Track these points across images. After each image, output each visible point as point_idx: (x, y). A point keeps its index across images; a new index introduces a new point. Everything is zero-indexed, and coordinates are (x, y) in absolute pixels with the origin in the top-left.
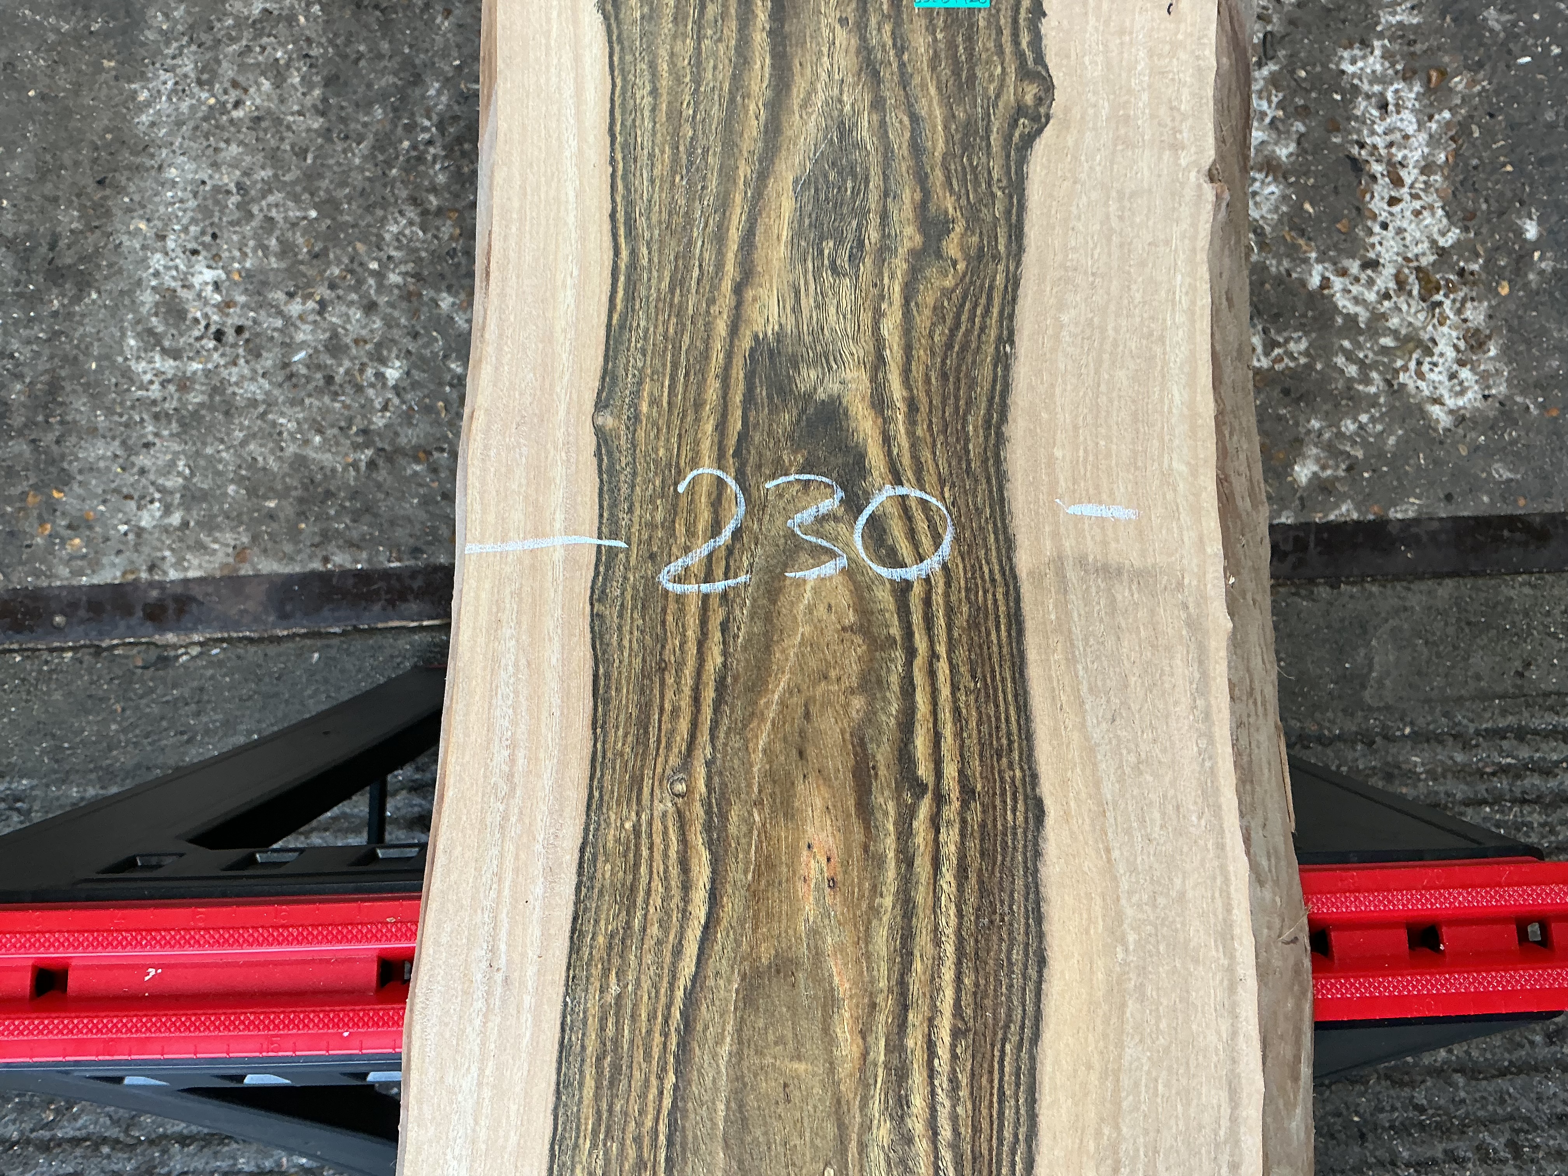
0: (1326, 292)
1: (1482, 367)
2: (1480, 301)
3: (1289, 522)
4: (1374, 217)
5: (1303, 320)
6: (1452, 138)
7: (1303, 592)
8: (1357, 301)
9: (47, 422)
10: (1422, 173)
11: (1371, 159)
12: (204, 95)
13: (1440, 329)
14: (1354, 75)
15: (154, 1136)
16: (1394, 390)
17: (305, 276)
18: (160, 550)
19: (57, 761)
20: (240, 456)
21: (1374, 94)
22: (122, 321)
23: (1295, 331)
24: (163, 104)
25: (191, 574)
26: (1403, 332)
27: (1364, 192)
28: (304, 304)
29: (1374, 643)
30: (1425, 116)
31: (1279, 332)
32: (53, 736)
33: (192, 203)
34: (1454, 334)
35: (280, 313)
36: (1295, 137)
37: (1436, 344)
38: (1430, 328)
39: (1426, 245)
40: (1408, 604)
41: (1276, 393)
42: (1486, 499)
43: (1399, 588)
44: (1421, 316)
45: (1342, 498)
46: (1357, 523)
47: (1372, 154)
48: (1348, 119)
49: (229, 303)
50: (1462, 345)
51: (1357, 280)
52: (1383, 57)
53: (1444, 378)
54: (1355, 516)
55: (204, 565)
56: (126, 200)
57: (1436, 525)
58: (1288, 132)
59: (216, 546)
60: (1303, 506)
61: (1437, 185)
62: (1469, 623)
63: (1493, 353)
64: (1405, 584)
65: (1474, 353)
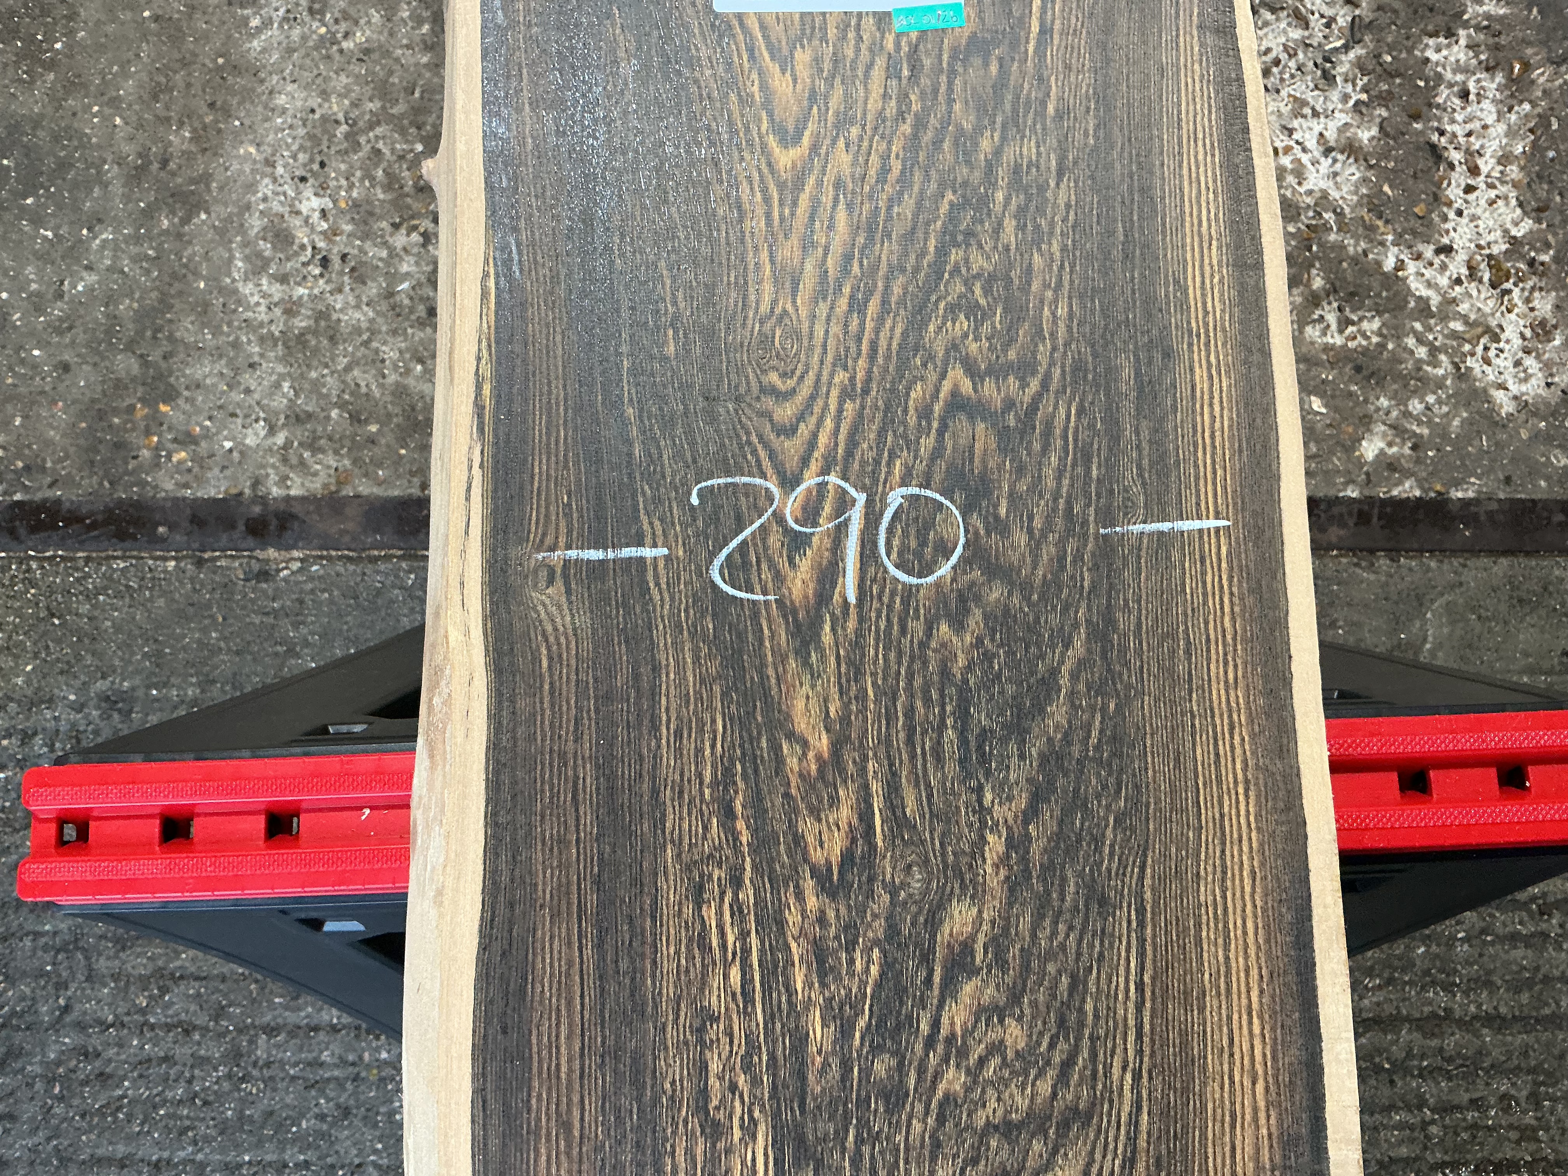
0: (1400, 273)
1: (1547, 356)
2: (1548, 291)
3: (1354, 495)
4: (1450, 204)
5: (1378, 301)
6: (1531, 131)
7: (1364, 564)
8: (1429, 284)
9: (154, 337)
10: (1499, 163)
11: (1451, 147)
12: (315, 24)
13: (1508, 315)
14: (1437, 64)
15: (241, 1025)
16: (1462, 375)
17: (409, 207)
18: (263, 467)
19: (158, 666)
20: (343, 382)
21: (1456, 83)
22: (231, 242)
23: (1369, 311)
24: (274, 31)
25: (293, 492)
26: (1473, 317)
27: (1442, 179)
28: (408, 235)
29: (1429, 615)
30: (1506, 107)
31: (1353, 311)
32: (156, 641)
33: (301, 132)
34: (1522, 322)
35: (385, 243)
36: (1378, 120)
37: (1503, 330)
38: (1498, 314)
39: (1499, 233)
40: (1463, 579)
41: (1348, 369)
42: (1543, 483)
43: (1456, 564)
44: (1491, 303)
45: (1408, 474)
46: (1420, 499)
47: (1451, 143)
48: (1430, 105)
49: (335, 231)
50: (1528, 333)
51: (1431, 264)
52: (1467, 46)
53: (1509, 364)
54: (1418, 493)
55: (307, 484)
56: (237, 123)
57: (1494, 506)
58: (1371, 115)
59: (318, 467)
60: (1369, 481)
61: (1513, 176)
62: (1520, 601)
63: (1557, 342)
64: (1461, 560)
65: (1540, 342)
